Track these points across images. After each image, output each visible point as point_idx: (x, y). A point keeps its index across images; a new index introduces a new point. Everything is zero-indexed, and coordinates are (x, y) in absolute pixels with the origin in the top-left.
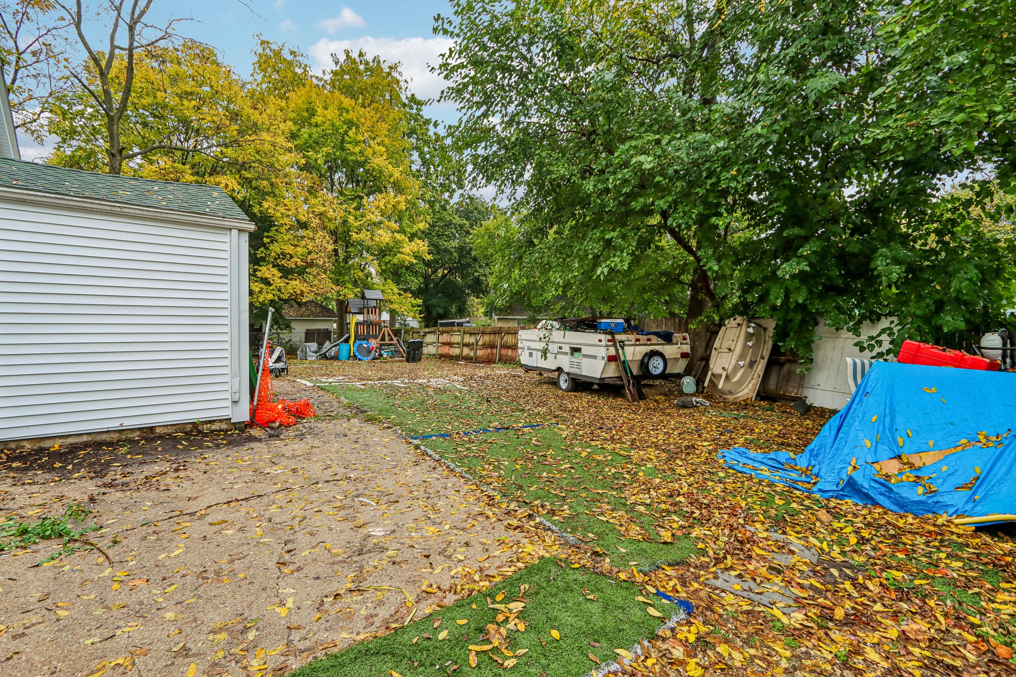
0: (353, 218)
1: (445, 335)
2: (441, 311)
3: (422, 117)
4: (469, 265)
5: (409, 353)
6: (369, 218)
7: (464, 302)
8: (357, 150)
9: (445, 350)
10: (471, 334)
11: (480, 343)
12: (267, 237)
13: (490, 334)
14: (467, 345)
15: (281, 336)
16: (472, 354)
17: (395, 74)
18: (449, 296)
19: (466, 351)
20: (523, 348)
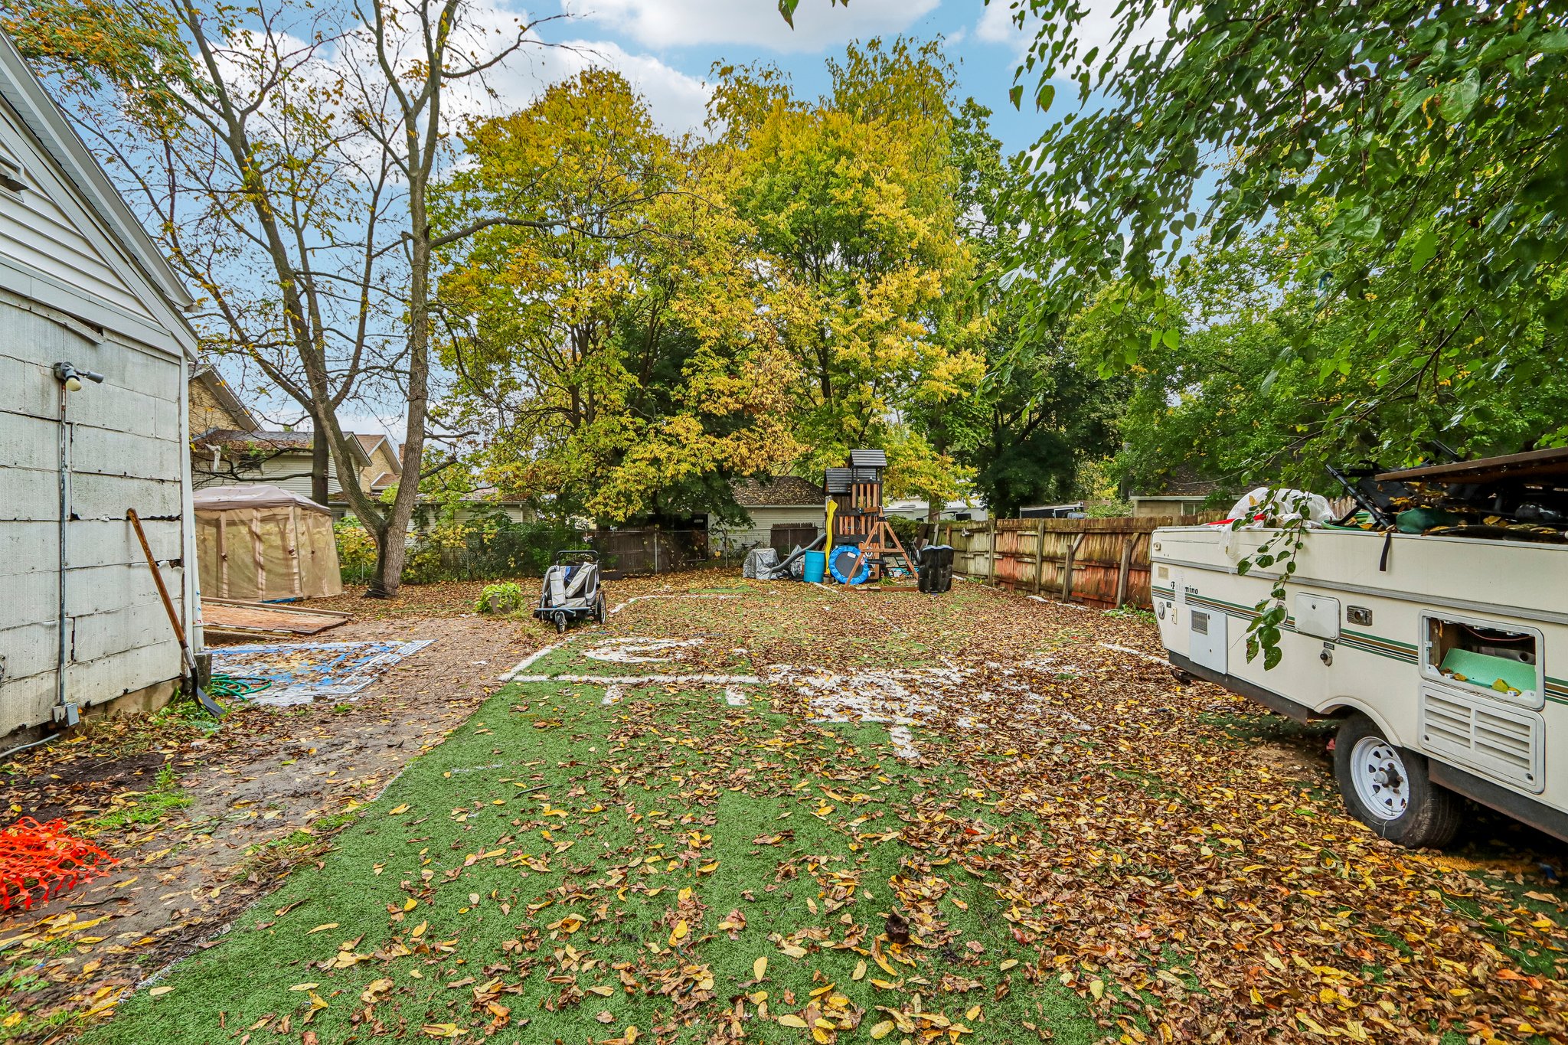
0: (840, 320)
1: (1007, 536)
2: (1025, 490)
3: (987, 139)
4: (1078, 399)
5: (924, 575)
6: (868, 317)
7: (1072, 473)
8: (849, 194)
9: (1007, 568)
10: (1059, 534)
11: (1080, 555)
12: (689, 366)
13: (1103, 534)
14: (1052, 559)
15: (730, 536)
16: (1060, 580)
17: (933, 62)
18: (1041, 461)
19: (1049, 572)
20: (1170, 594)
